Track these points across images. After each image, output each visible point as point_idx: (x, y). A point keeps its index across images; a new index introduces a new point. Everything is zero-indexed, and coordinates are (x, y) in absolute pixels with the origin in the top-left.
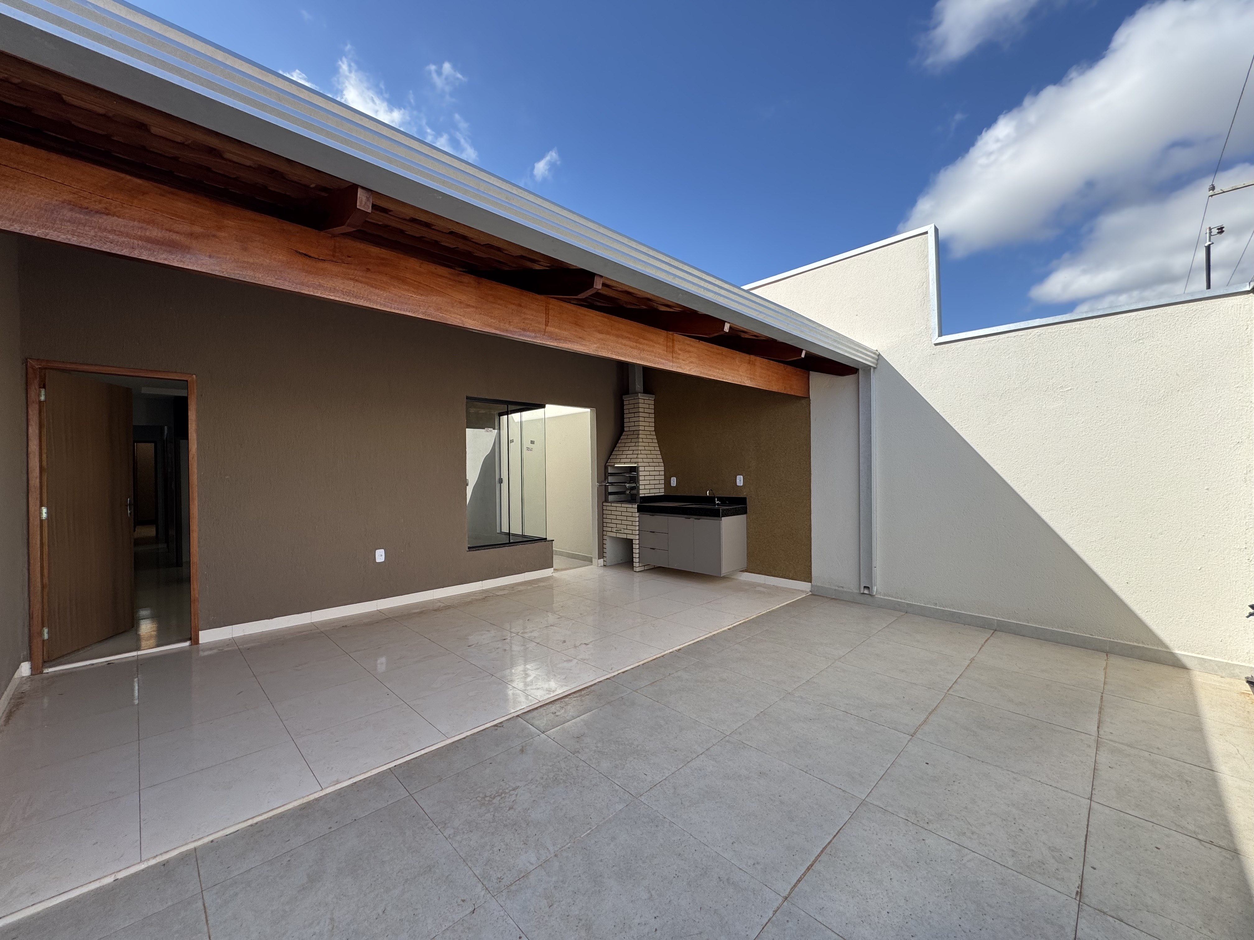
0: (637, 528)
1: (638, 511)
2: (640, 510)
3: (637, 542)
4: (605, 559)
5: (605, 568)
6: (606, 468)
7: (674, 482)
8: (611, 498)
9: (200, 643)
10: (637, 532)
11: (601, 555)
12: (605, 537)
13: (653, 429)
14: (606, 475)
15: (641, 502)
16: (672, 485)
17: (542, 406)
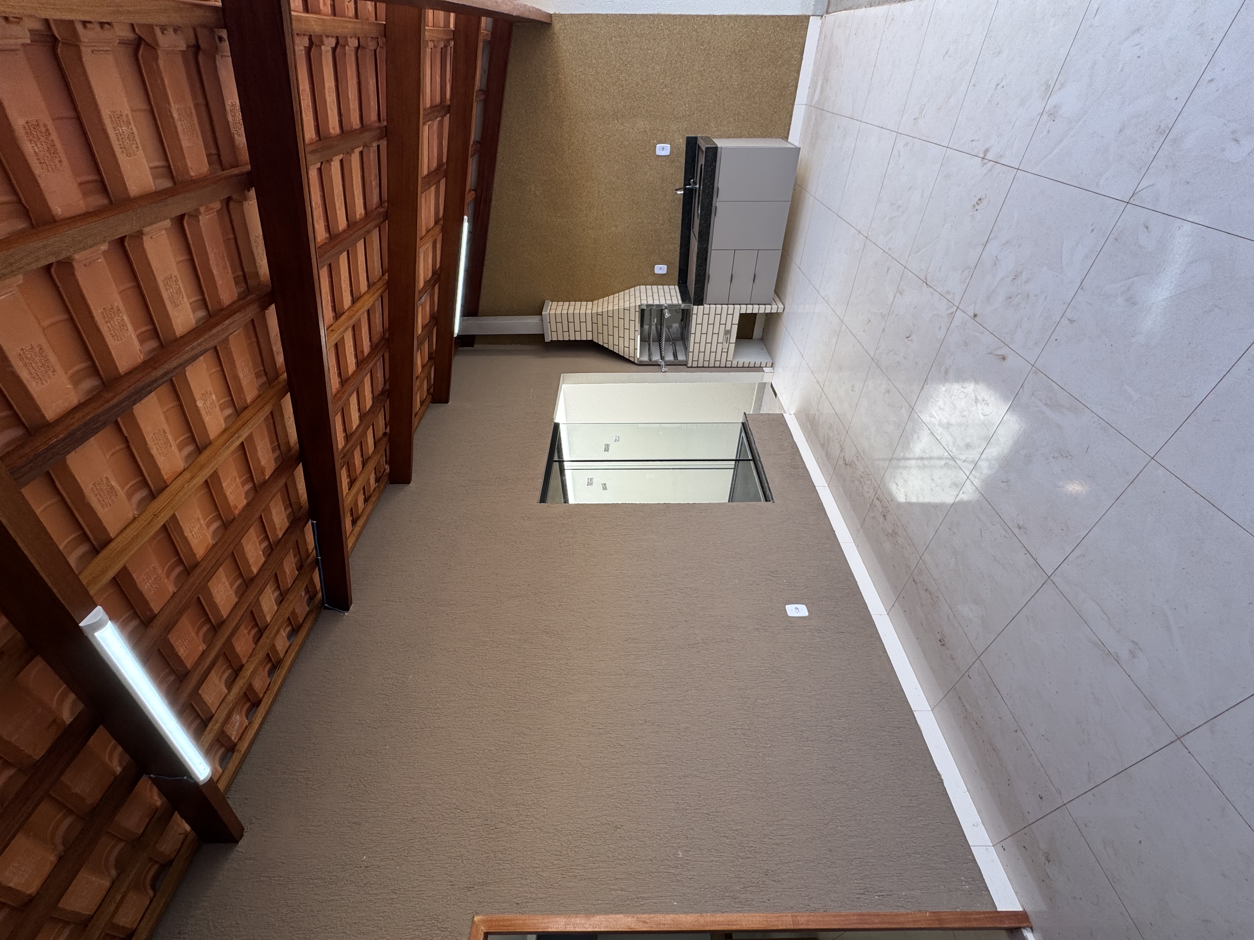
0: (725, 306)
1: (702, 304)
2: (700, 300)
3: (744, 307)
4: (763, 365)
5: (776, 365)
6: (641, 364)
7: (661, 269)
8: (681, 357)
9: (1021, 909)
10: (731, 307)
11: (759, 368)
12: (734, 365)
13: (590, 303)
14: (651, 365)
15: (690, 302)
16: (665, 272)
17: (556, 427)
